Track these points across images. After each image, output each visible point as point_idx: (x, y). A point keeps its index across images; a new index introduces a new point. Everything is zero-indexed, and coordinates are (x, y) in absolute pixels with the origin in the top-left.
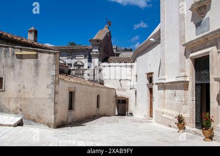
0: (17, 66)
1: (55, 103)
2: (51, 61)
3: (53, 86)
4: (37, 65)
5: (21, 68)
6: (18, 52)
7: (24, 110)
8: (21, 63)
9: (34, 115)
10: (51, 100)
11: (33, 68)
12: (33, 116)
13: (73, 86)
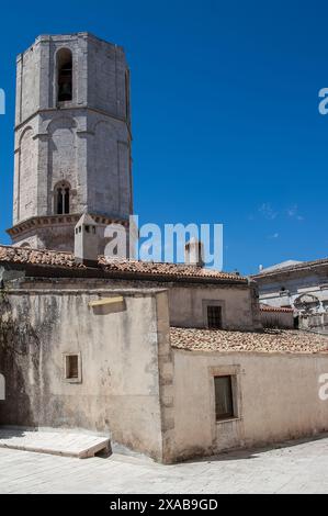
0: (96, 330)
1: (163, 405)
2: (149, 312)
3: (155, 368)
4: (126, 323)
5: (101, 332)
6: (96, 301)
7: (112, 422)
8: (101, 323)
9: (128, 432)
10: (154, 398)
11: (121, 331)
12: (127, 435)
13: (229, 361)
